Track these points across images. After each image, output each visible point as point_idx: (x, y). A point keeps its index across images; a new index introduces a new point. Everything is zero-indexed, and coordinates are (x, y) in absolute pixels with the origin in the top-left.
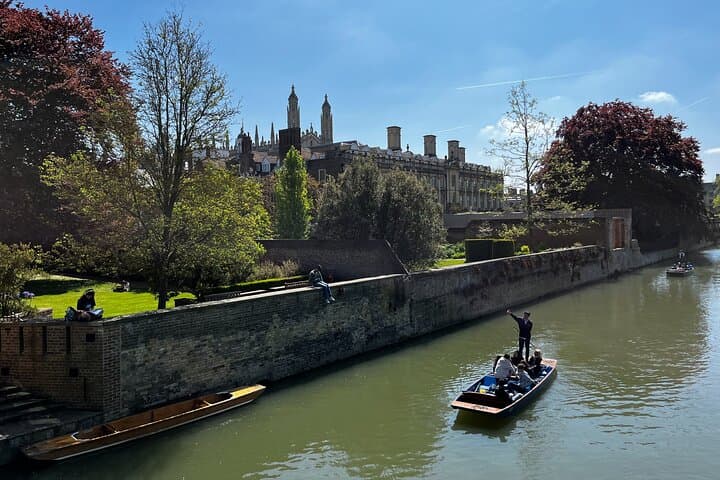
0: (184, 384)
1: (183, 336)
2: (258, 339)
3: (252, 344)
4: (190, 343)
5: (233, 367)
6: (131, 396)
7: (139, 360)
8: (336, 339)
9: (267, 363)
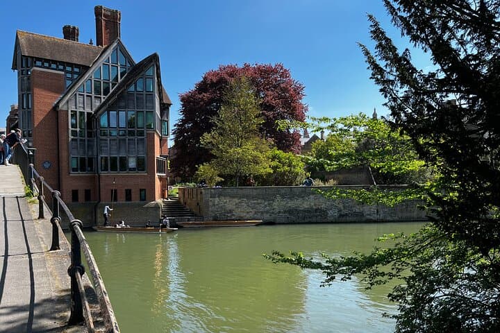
0: (234, 215)
1: (234, 197)
2: (269, 204)
3: (266, 206)
4: (237, 200)
5: (256, 213)
6: (213, 215)
7: (216, 203)
8: (316, 212)
9: (273, 215)
